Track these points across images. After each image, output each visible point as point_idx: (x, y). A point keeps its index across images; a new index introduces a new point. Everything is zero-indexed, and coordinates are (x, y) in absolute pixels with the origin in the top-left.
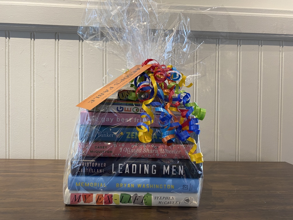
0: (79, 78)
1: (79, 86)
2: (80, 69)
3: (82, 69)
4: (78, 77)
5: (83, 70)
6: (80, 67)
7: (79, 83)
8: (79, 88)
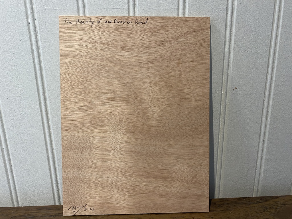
0: (31, 44)
1: (34, 62)
2: (31, 25)
3: (34, 24)
4: (29, 43)
5: (37, 25)
6: (30, 20)
7: (33, 55)
8: (34, 65)
